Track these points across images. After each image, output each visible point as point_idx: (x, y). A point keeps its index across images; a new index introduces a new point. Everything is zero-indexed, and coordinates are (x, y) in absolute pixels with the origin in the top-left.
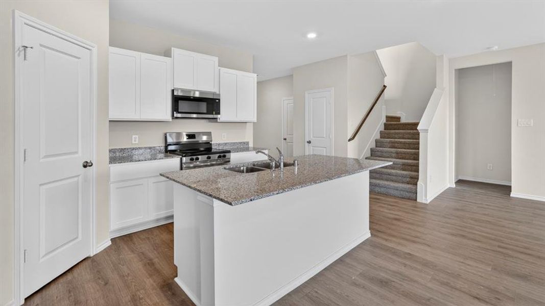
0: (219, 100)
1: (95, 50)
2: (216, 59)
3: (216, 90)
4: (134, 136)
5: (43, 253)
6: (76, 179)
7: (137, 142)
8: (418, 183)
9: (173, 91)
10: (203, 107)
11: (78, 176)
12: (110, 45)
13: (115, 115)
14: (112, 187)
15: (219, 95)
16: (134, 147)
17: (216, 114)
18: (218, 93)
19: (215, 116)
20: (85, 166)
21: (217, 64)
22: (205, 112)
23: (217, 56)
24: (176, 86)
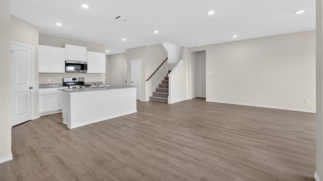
0: (87, 64)
1: (33, 49)
2: (86, 48)
3: (85, 61)
4: (49, 79)
5: (17, 114)
6: (27, 92)
7: (50, 82)
8: (168, 97)
9: (66, 61)
10: (79, 67)
11: (28, 92)
12: (39, 44)
13: (41, 71)
14: (40, 97)
15: (87, 62)
16: (49, 83)
17: (85, 70)
18: (86, 61)
19: (85, 71)
20: (30, 89)
21: (86, 50)
22: (80, 69)
23: (86, 47)
24: (67, 59)
